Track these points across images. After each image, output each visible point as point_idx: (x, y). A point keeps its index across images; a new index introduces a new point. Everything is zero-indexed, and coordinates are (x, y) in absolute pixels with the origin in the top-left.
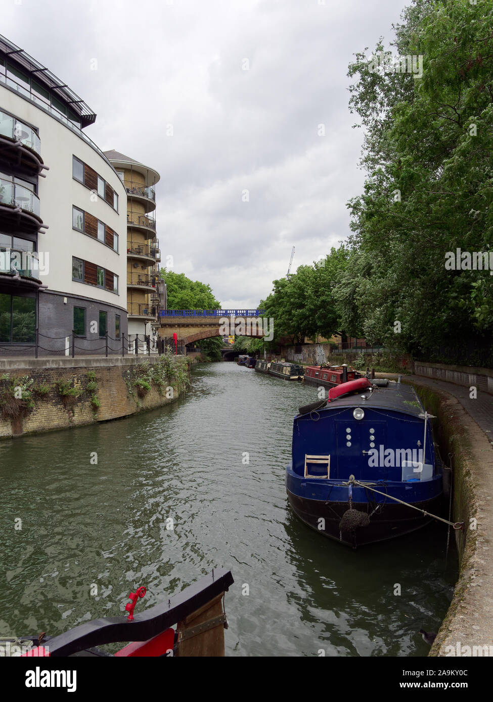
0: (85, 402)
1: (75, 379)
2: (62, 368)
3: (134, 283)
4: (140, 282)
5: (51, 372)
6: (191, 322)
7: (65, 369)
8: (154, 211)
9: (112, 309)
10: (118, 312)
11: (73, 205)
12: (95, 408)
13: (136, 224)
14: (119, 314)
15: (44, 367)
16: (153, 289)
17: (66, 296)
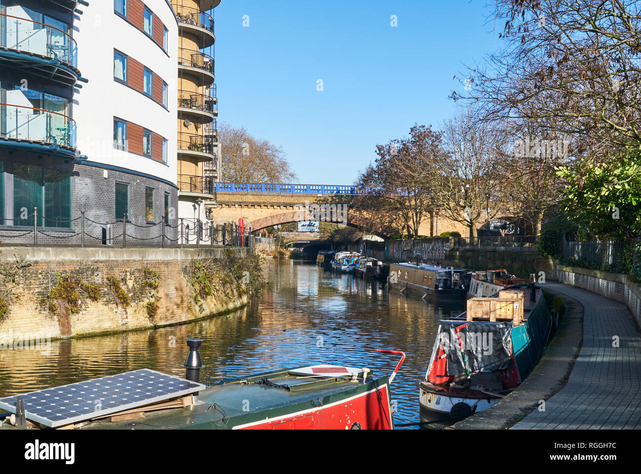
0: (140, 301)
1: (128, 274)
2: (113, 261)
3: (183, 148)
4: (193, 146)
5: (100, 265)
6: (258, 201)
7: (117, 261)
8: (212, 46)
9: (161, 185)
10: (167, 188)
11: (114, 49)
12: (152, 310)
13: (188, 66)
14: (168, 192)
15: (93, 259)
16: (210, 156)
17: (106, 169)
